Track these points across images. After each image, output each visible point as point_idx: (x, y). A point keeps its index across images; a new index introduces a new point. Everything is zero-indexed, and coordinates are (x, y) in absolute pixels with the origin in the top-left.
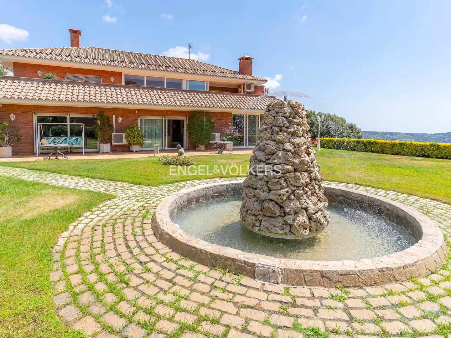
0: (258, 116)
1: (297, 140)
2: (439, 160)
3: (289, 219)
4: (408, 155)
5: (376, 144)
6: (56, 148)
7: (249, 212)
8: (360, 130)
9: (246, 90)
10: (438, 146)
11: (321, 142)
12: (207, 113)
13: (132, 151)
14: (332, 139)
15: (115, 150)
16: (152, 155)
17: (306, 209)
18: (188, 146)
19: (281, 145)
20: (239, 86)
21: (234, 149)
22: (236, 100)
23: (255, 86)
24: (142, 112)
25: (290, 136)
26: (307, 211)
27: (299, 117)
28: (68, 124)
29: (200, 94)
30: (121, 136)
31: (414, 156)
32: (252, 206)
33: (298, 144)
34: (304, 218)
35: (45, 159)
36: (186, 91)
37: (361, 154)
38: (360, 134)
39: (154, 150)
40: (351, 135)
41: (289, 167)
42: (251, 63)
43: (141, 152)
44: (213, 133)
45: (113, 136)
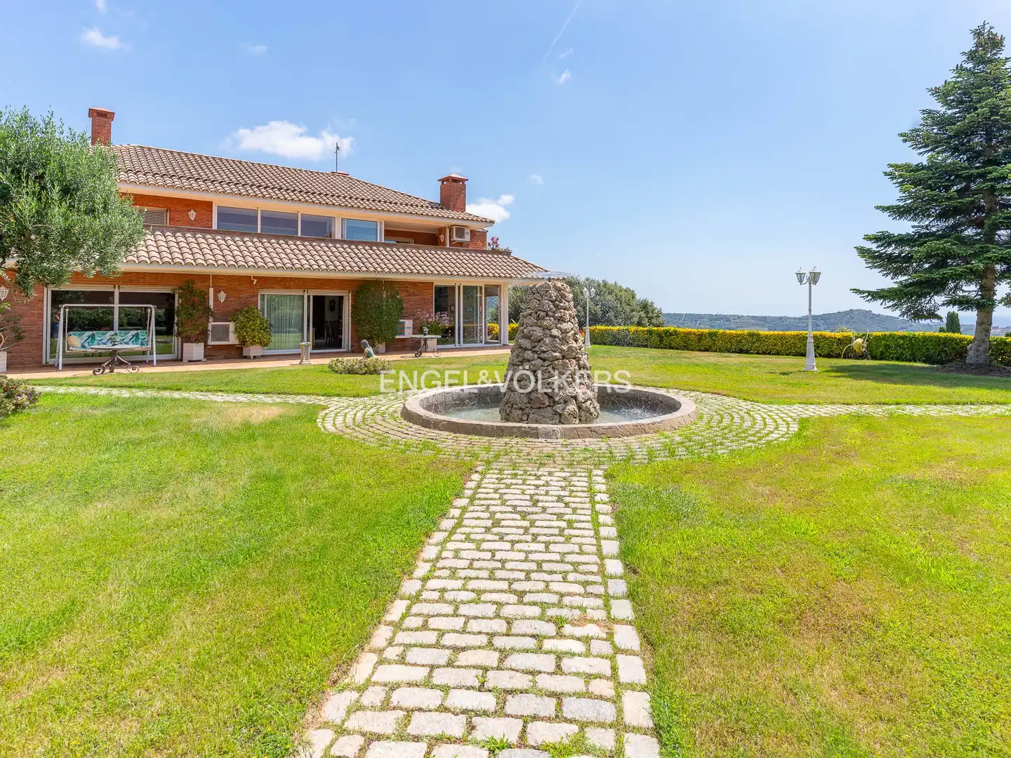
0: (481, 288)
1: (565, 326)
2: (760, 356)
3: (559, 408)
4: (721, 351)
5: (677, 335)
6: (114, 353)
7: (514, 406)
8: (660, 312)
9: (455, 238)
10: (758, 335)
11: (592, 332)
12: (390, 284)
13: (246, 357)
14: (609, 328)
15: (212, 355)
16: (297, 362)
17: (575, 398)
18: (352, 346)
19: (547, 331)
20: (441, 230)
21: (439, 350)
22: (442, 261)
23: (471, 231)
24: (266, 282)
25: (556, 322)
26: (576, 401)
27: (566, 300)
28: (116, 305)
29: (374, 248)
30: (226, 329)
31: (729, 352)
32: (518, 399)
33: (565, 330)
34: (573, 406)
35: (96, 373)
36: (342, 242)
37: (654, 352)
38: (661, 319)
39: (300, 354)
40: (646, 321)
41: (557, 354)
42: (464, 188)
43: (264, 357)
44: (401, 321)
45: (210, 328)
